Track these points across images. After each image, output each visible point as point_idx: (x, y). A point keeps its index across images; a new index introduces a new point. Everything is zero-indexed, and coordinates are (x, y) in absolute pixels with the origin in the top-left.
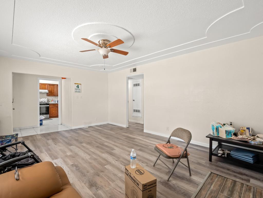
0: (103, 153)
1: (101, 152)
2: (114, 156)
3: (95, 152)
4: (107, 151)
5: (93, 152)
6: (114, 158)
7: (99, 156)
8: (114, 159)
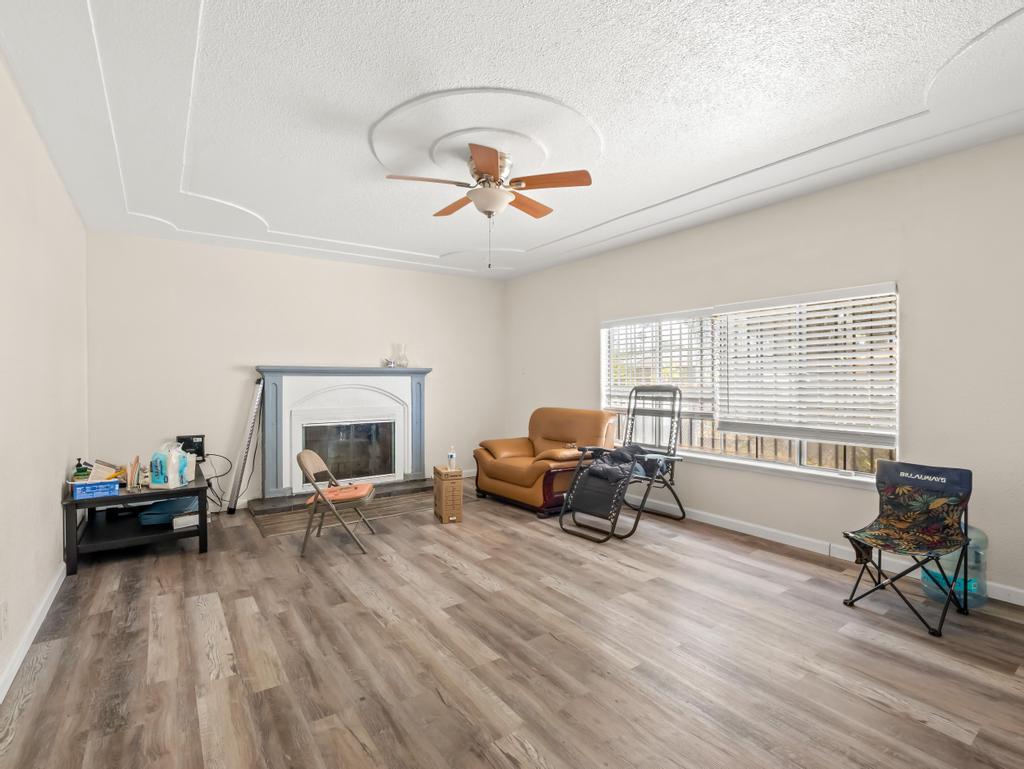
0: (498, 594)
1: (506, 598)
2: (460, 582)
3: (534, 599)
4: (484, 603)
5: (543, 601)
6: (460, 577)
7: (512, 583)
8: (461, 573)
